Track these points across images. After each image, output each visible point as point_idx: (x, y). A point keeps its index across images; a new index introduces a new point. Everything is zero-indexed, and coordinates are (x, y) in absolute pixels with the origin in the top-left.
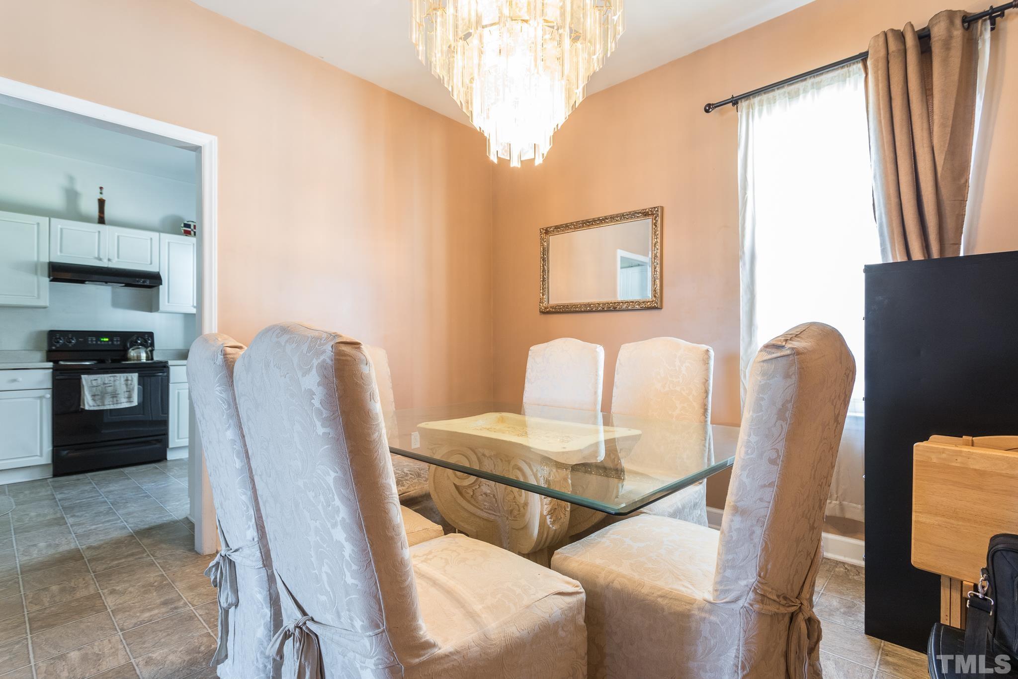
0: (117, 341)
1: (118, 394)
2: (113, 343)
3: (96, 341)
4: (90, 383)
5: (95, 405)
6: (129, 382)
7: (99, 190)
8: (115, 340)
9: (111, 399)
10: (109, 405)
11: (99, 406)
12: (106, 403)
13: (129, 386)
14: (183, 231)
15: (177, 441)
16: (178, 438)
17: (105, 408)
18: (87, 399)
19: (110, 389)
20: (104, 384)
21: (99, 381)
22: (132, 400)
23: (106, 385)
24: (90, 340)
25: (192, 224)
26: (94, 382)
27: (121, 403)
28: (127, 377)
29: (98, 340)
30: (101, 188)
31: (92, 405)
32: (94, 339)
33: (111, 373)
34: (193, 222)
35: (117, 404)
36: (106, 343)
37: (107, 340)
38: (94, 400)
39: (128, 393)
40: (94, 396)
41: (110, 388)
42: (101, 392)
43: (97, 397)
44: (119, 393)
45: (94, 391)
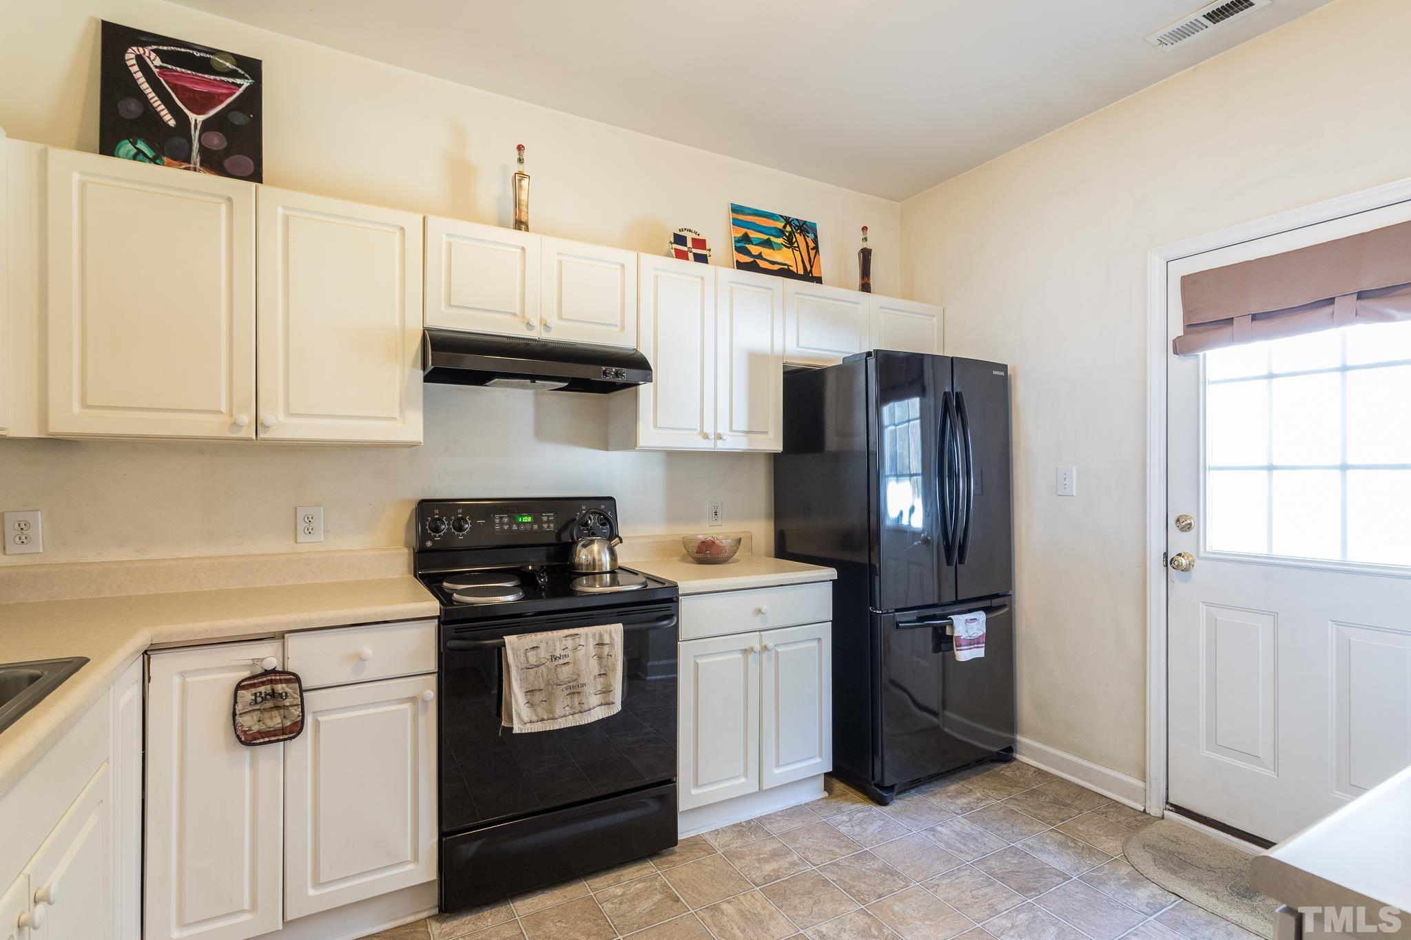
0: (548, 522)
1: (583, 685)
2: (540, 527)
3: (510, 524)
4: (523, 659)
5: (535, 718)
6: (606, 649)
7: (516, 153)
8: (545, 519)
9: (568, 701)
10: (565, 716)
11: (542, 720)
12: (559, 712)
13: (604, 661)
14: (673, 251)
15: (694, 792)
16: (697, 785)
17: (557, 727)
18: (516, 701)
19: (565, 673)
20: (554, 658)
21: (543, 653)
22: (611, 700)
23: (556, 663)
24: (497, 521)
25: (689, 236)
26: (530, 654)
27: (590, 710)
28: (601, 636)
29: (512, 521)
30: (520, 148)
31: (526, 719)
32: (506, 520)
33: (568, 628)
34: (690, 231)
35: (581, 712)
36: (528, 527)
37: (529, 519)
38: (530, 704)
39: (602, 679)
40: (530, 692)
41: (565, 669)
42: (548, 683)
43: (538, 697)
44: (586, 681)
45: (531, 678)
